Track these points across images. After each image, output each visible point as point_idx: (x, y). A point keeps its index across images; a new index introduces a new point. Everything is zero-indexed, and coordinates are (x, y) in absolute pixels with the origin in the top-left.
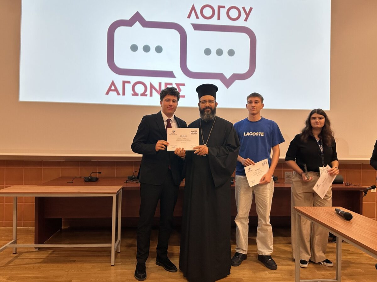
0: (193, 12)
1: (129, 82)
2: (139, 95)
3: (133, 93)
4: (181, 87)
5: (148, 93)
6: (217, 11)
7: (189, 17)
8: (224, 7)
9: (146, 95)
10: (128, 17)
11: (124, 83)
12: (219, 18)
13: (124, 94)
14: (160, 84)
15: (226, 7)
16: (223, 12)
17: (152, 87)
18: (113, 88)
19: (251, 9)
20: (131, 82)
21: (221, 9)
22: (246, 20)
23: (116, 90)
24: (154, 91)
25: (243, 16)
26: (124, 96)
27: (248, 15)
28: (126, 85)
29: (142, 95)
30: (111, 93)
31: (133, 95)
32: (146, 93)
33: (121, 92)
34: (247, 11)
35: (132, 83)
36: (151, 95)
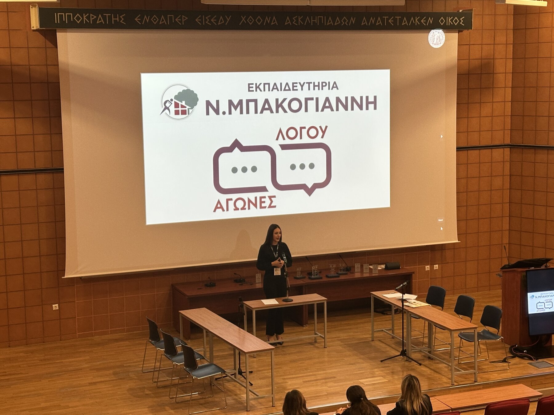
0: (280, 135)
1: (231, 199)
2: (240, 209)
3: (235, 208)
4: (273, 199)
5: (247, 206)
6: (299, 132)
7: (277, 139)
8: (305, 128)
9: (245, 209)
10: (229, 145)
11: (228, 200)
12: (301, 138)
13: (227, 210)
14: (256, 198)
15: (306, 127)
16: (304, 131)
17: (250, 201)
18: (219, 206)
19: (326, 127)
21: (303, 130)
22: (322, 137)
23: (221, 207)
24: (251, 205)
25: (320, 133)
26: (228, 212)
27: (324, 132)
28: (229, 202)
29: (242, 209)
30: (217, 210)
31: (235, 210)
32: (245, 207)
33: (225, 208)
34: (324, 129)
35: (234, 200)
36: (249, 208)
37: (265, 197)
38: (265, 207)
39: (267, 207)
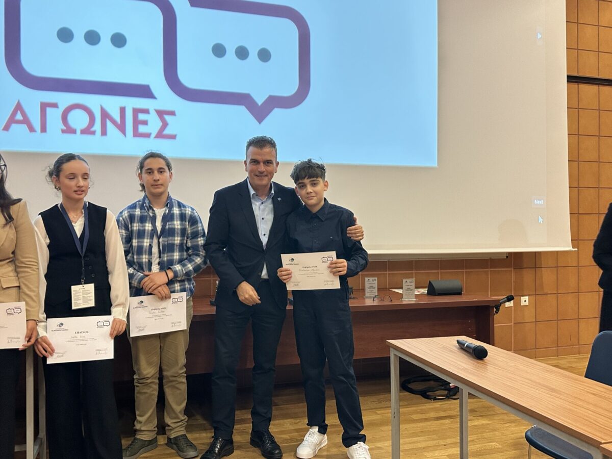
1: (55, 105)
2: (78, 132)
3: (65, 128)
4: (167, 117)
5: (97, 127)
9: (93, 133)
11: (44, 106)
13: (44, 129)
14: (123, 110)
17: (105, 115)
18: (19, 117)
20: (60, 105)
23: (26, 121)
24: (109, 124)
26: (44, 134)
28: (49, 110)
29: (83, 132)
30: (15, 126)
31: (63, 131)
32: (93, 129)
33: (37, 125)
35: (62, 108)
36: (104, 132)
37: (146, 111)
38: (147, 135)
39: (153, 135)
